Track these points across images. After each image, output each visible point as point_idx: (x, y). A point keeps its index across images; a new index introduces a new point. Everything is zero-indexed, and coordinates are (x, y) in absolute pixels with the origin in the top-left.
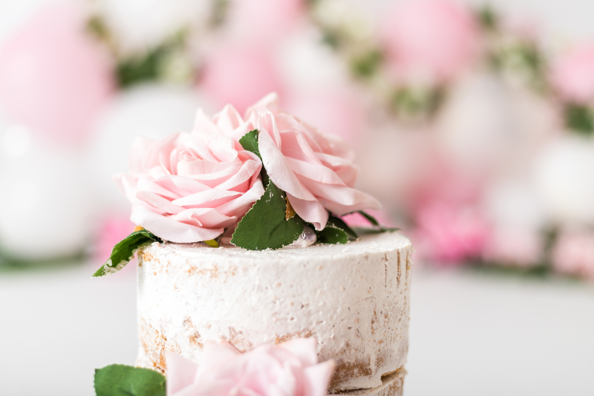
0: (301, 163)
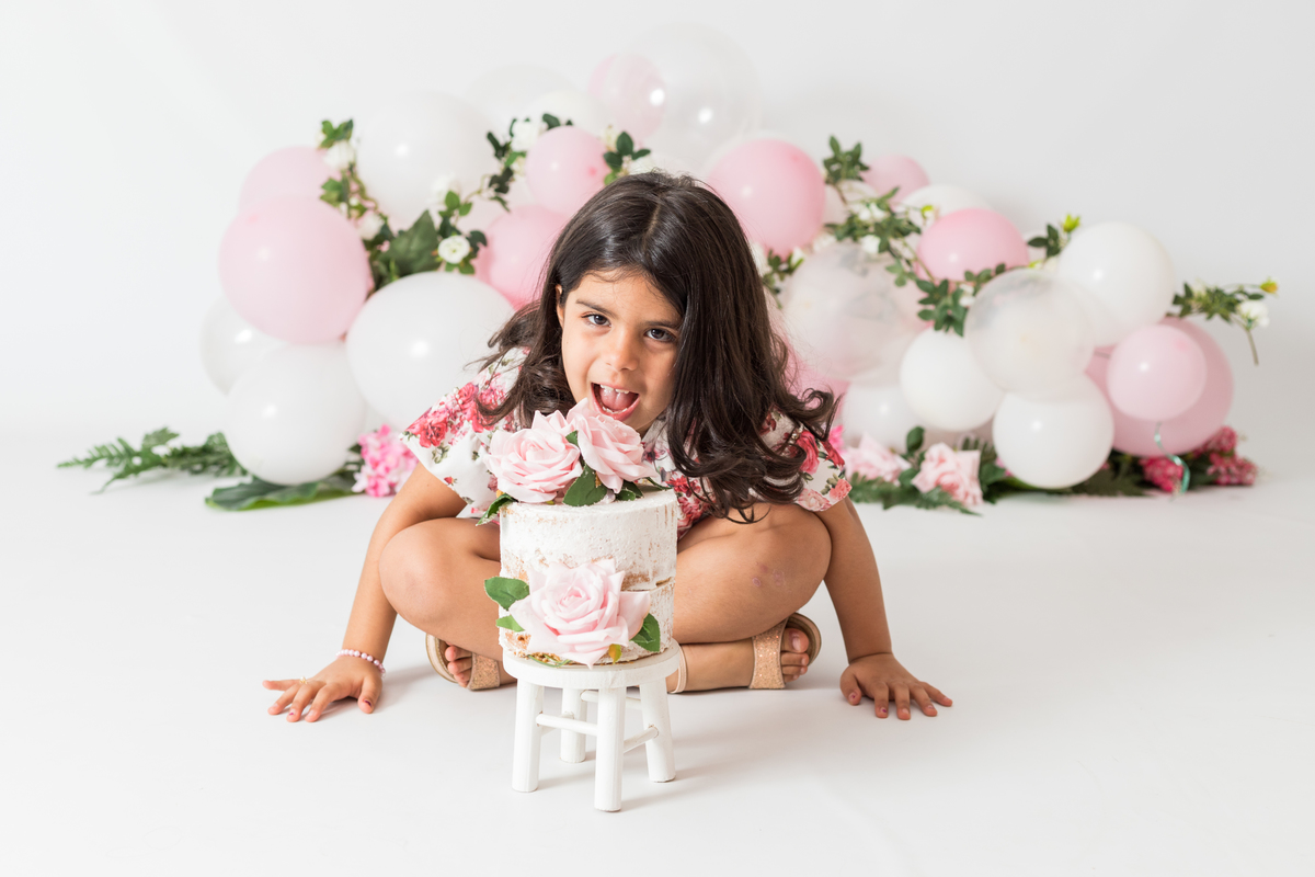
0: (604, 450)
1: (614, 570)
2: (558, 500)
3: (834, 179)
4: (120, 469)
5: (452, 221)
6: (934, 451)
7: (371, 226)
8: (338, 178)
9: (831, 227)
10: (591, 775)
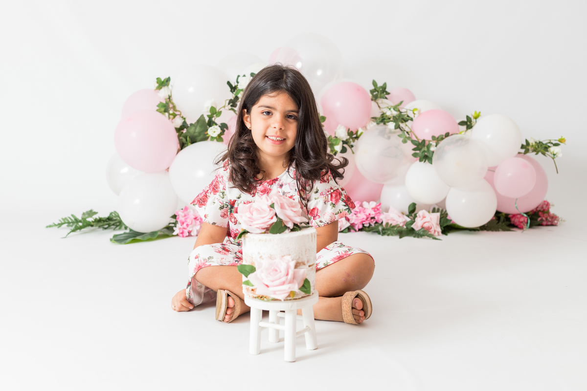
0: (286, 211)
1: (291, 260)
2: (267, 232)
3: (375, 98)
4: (73, 228)
5: (213, 119)
6: (420, 213)
7: (178, 122)
8: (164, 102)
9: (374, 118)
10: (282, 347)
